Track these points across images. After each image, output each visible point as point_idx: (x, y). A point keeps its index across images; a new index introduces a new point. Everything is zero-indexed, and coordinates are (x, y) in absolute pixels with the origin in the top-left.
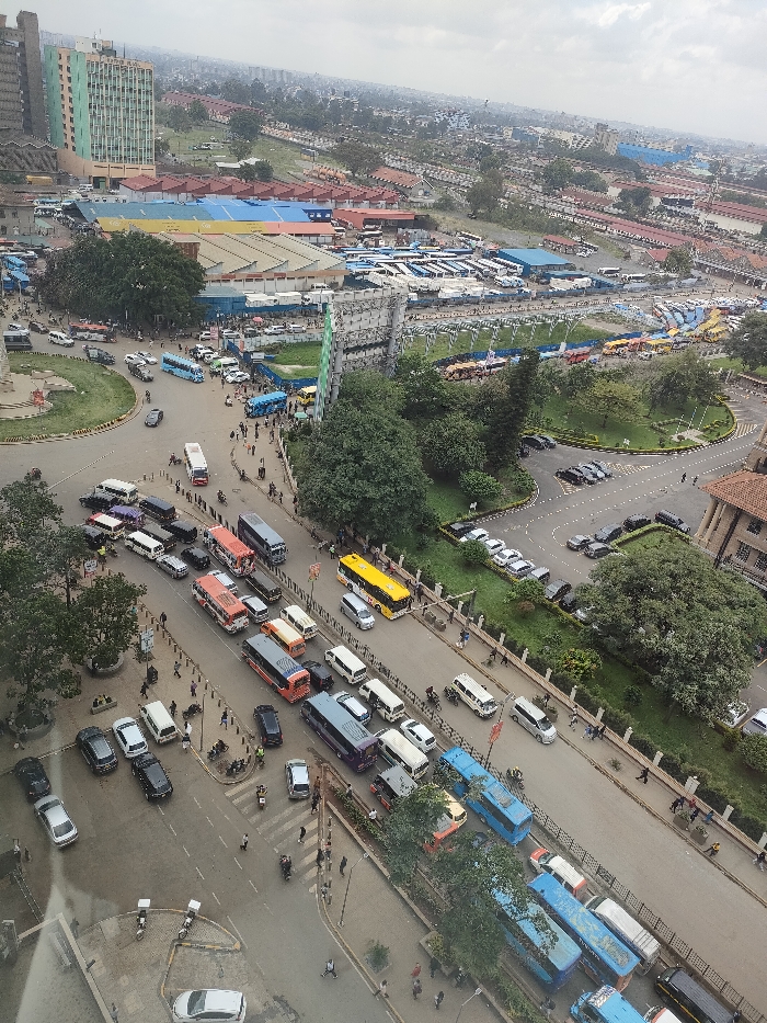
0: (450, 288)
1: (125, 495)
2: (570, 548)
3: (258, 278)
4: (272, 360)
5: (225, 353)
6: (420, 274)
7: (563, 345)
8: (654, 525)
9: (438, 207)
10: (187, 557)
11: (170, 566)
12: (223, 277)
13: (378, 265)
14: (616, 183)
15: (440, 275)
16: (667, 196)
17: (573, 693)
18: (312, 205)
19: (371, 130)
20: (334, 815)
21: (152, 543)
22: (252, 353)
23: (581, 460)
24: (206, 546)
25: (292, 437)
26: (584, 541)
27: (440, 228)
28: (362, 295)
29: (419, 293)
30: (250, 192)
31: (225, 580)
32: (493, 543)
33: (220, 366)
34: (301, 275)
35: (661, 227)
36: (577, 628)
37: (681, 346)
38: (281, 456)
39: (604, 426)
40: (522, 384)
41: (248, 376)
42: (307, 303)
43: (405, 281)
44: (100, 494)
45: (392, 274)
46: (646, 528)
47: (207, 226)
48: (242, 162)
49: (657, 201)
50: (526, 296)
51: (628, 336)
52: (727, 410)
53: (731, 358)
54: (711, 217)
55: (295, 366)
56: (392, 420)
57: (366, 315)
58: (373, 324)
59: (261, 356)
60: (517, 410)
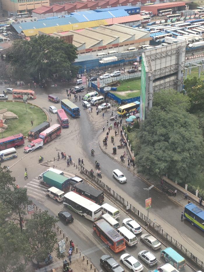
3: (104, 48)
4: (115, 90)
12: (87, 50)
18: (129, 6)
30: (97, 5)
33: (89, 97)
34: (126, 44)
47: (76, 26)
55: (127, 92)
56: (183, 115)
57: (163, 60)
58: (168, 64)
59: (109, 89)
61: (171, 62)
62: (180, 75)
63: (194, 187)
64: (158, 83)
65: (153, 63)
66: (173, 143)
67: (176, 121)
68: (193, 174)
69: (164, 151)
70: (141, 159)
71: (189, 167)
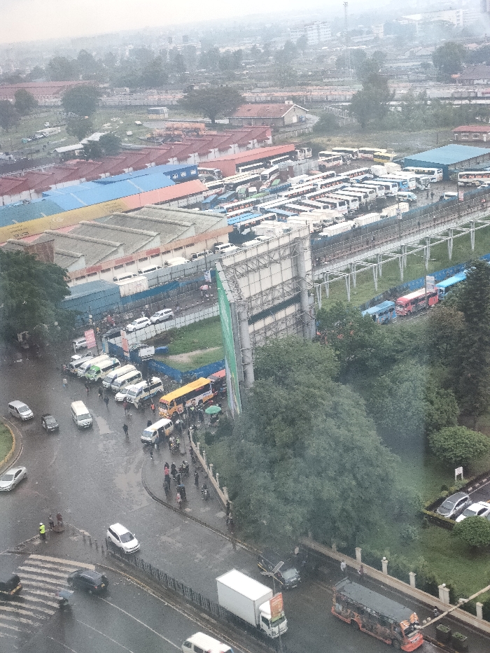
3: (129, 261)
4: (164, 352)
9: (319, 130)
22: (139, 349)
34: (177, 246)
40: (478, 306)
47: (58, 219)
48: (85, 141)
58: (276, 280)
59: (151, 351)
60: (480, 339)
63: (377, 553)
64: (259, 325)
68: (368, 523)
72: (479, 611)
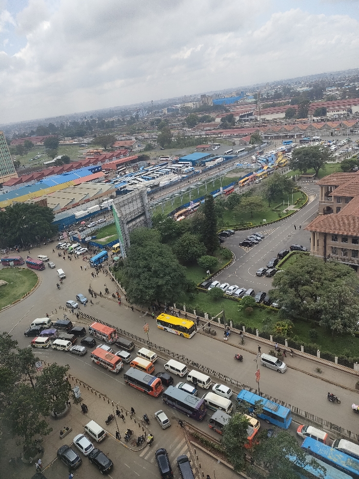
0: (164, 181)
1: (46, 324)
2: (258, 276)
3: (77, 205)
4: (95, 238)
5: (72, 243)
6: (148, 179)
7: (221, 188)
8: (291, 252)
9: (146, 150)
10: (84, 343)
11: (77, 351)
12: (62, 209)
13: (129, 182)
14: (218, 116)
15: (157, 177)
16: (241, 115)
17: (286, 343)
18: (91, 166)
19: (107, 128)
20: (196, 447)
21: (65, 343)
22: (85, 238)
23: (248, 235)
24: (92, 335)
25: (115, 270)
26: (263, 270)
27: (150, 158)
28: (125, 197)
29: (151, 187)
30: (62, 170)
31: (106, 348)
32: (223, 286)
33: (72, 249)
34: (96, 198)
35: (243, 127)
36: (276, 312)
37: (271, 172)
38: (113, 280)
39: (252, 217)
40: (210, 211)
41: (86, 249)
42: (103, 208)
43: (143, 184)
44: (33, 328)
45: (136, 184)
46: (288, 255)
47: (48, 190)
48: (55, 159)
49: (237, 118)
50: (197, 174)
51: (247, 176)
52: (302, 192)
53: (294, 170)
54: (262, 117)
55: (106, 238)
56: (158, 246)
57: (131, 205)
58: (136, 208)
59: (90, 238)
60: (212, 223)
61: (137, 205)
62: (148, 214)
63: (181, 304)
64: (131, 225)
65: (122, 209)
66: (155, 272)
67: (153, 252)
68: (178, 293)
69: (149, 280)
70: (132, 291)
71: (173, 288)
72: (219, 320)
